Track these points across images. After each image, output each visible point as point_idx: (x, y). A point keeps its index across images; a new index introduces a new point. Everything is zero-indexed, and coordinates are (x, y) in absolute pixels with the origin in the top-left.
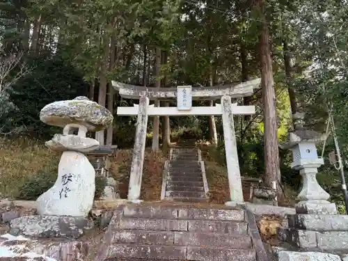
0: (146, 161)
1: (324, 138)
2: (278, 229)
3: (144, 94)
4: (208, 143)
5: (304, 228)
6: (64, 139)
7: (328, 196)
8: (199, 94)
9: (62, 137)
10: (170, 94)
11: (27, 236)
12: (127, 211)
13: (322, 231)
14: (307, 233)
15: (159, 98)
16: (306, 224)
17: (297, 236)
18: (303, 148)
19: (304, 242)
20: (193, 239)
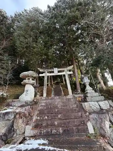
0: (47, 89)
1: (89, 75)
2: (81, 99)
3: (46, 71)
4: (62, 84)
5: (88, 97)
6: (26, 81)
7: (92, 89)
8: (59, 70)
9: (26, 80)
10: (52, 70)
11: (16, 107)
12: (43, 99)
13: (92, 97)
14: (88, 98)
15: (50, 71)
16: (88, 96)
17: (86, 99)
18: (85, 78)
19: (88, 100)
20: (61, 103)
